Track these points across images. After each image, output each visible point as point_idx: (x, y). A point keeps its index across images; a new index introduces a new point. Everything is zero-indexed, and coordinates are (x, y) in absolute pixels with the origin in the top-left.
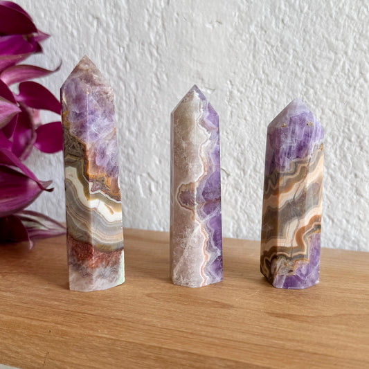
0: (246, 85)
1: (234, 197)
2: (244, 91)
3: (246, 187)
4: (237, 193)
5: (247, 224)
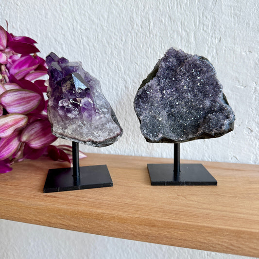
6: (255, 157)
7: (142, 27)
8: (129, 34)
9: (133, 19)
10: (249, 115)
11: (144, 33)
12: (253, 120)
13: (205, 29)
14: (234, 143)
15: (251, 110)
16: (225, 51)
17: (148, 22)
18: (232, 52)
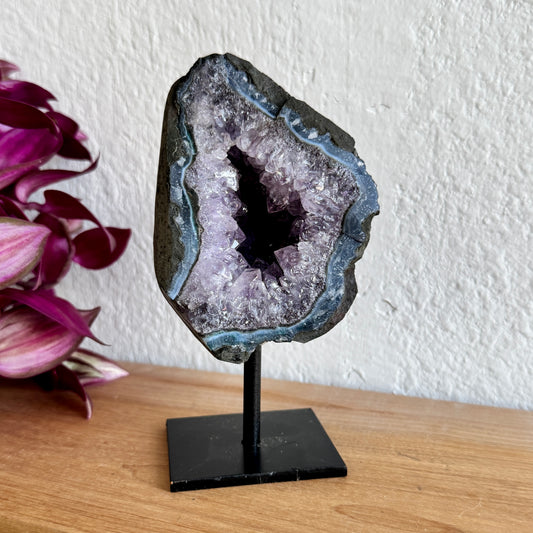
0: (423, 191)
1: (402, 339)
2: (419, 198)
3: (419, 325)
4: (406, 333)
5: (420, 373)
6: (404, 375)
7: (134, 47)
8: (108, 64)
9: (115, 27)
10: (386, 268)
11: (140, 61)
12: (397, 282)
13: (277, 49)
14: (353, 337)
15: (391, 255)
16: (326, 104)
17: (147, 32)
18: (343, 108)
